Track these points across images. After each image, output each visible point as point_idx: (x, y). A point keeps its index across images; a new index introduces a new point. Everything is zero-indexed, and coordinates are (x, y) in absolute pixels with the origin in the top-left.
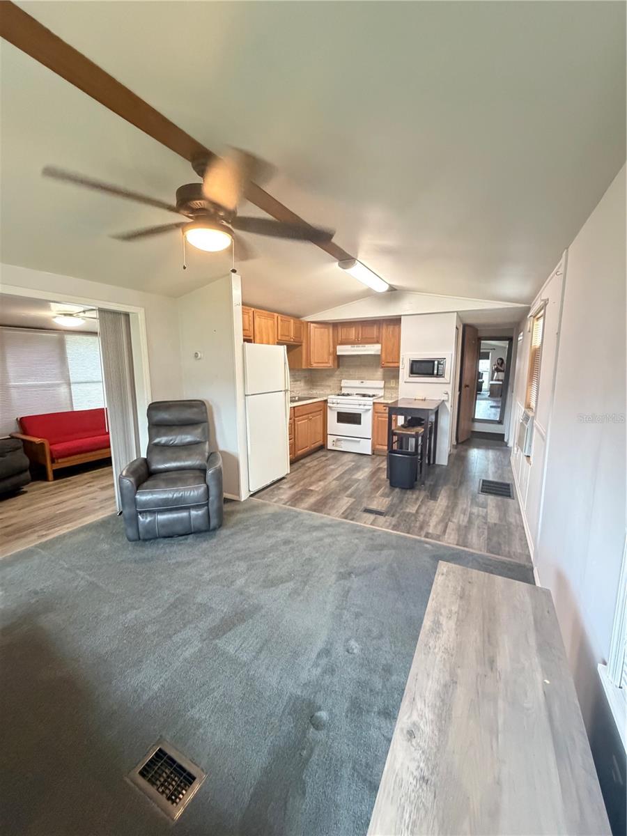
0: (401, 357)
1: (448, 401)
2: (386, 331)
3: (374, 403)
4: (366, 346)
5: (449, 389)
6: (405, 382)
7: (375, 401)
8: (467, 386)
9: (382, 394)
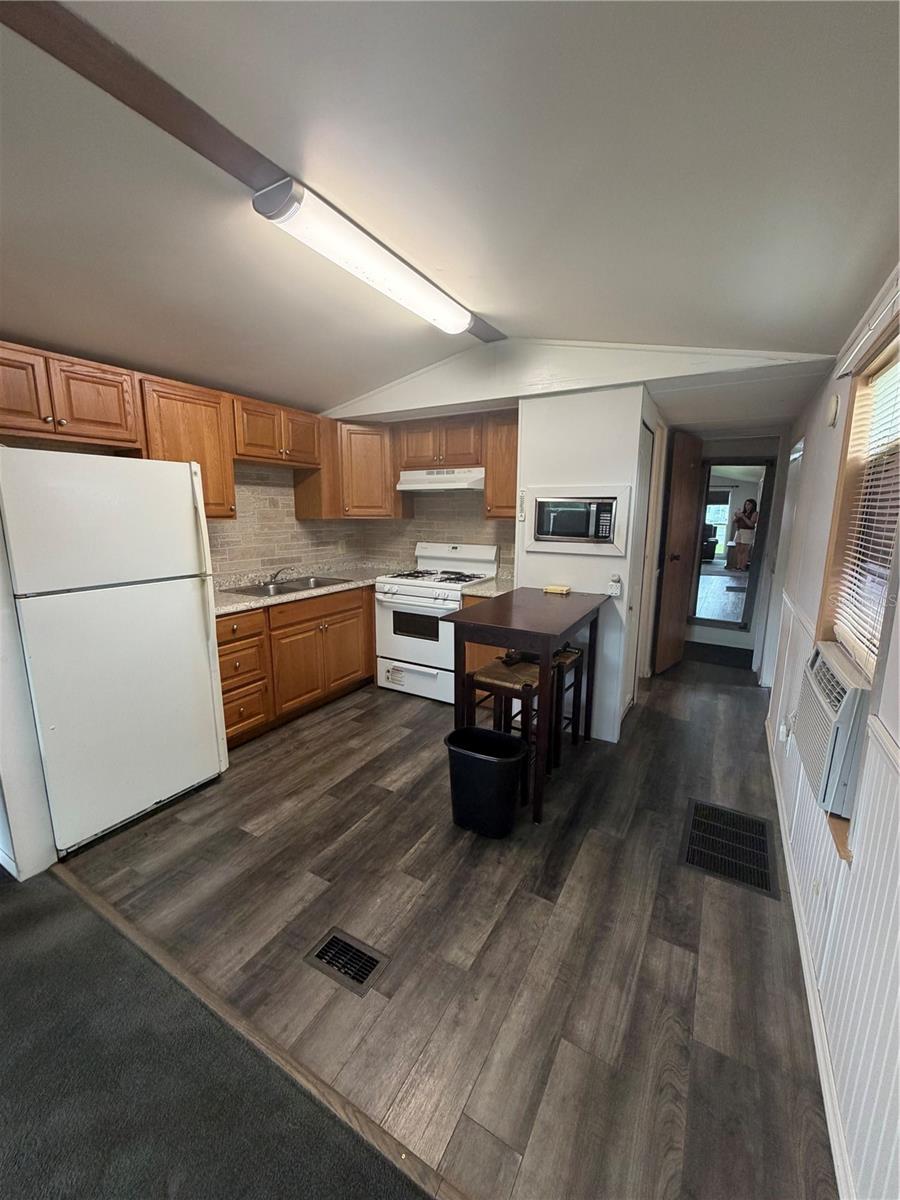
0: (519, 494)
1: (620, 598)
2: (493, 439)
3: (463, 596)
4: (456, 470)
5: (623, 569)
6: (528, 552)
7: (467, 591)
8: (675, 558)
9: (493, 574)
